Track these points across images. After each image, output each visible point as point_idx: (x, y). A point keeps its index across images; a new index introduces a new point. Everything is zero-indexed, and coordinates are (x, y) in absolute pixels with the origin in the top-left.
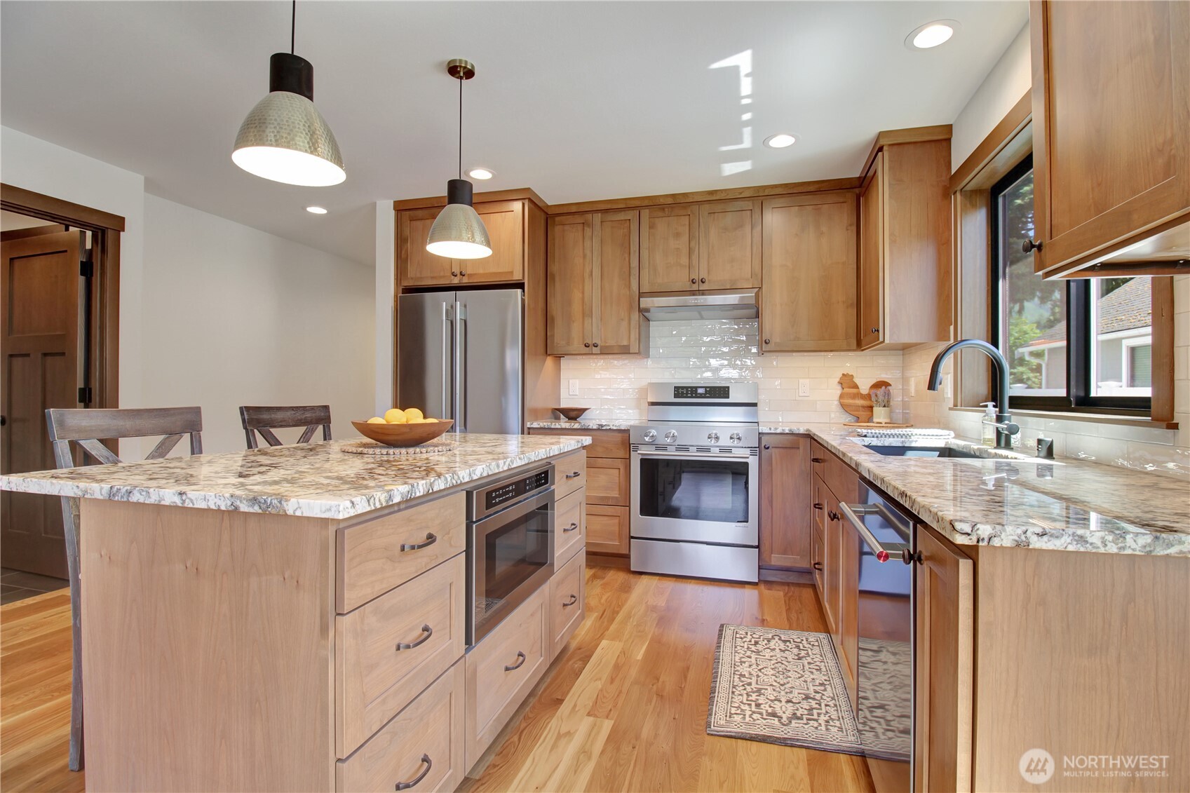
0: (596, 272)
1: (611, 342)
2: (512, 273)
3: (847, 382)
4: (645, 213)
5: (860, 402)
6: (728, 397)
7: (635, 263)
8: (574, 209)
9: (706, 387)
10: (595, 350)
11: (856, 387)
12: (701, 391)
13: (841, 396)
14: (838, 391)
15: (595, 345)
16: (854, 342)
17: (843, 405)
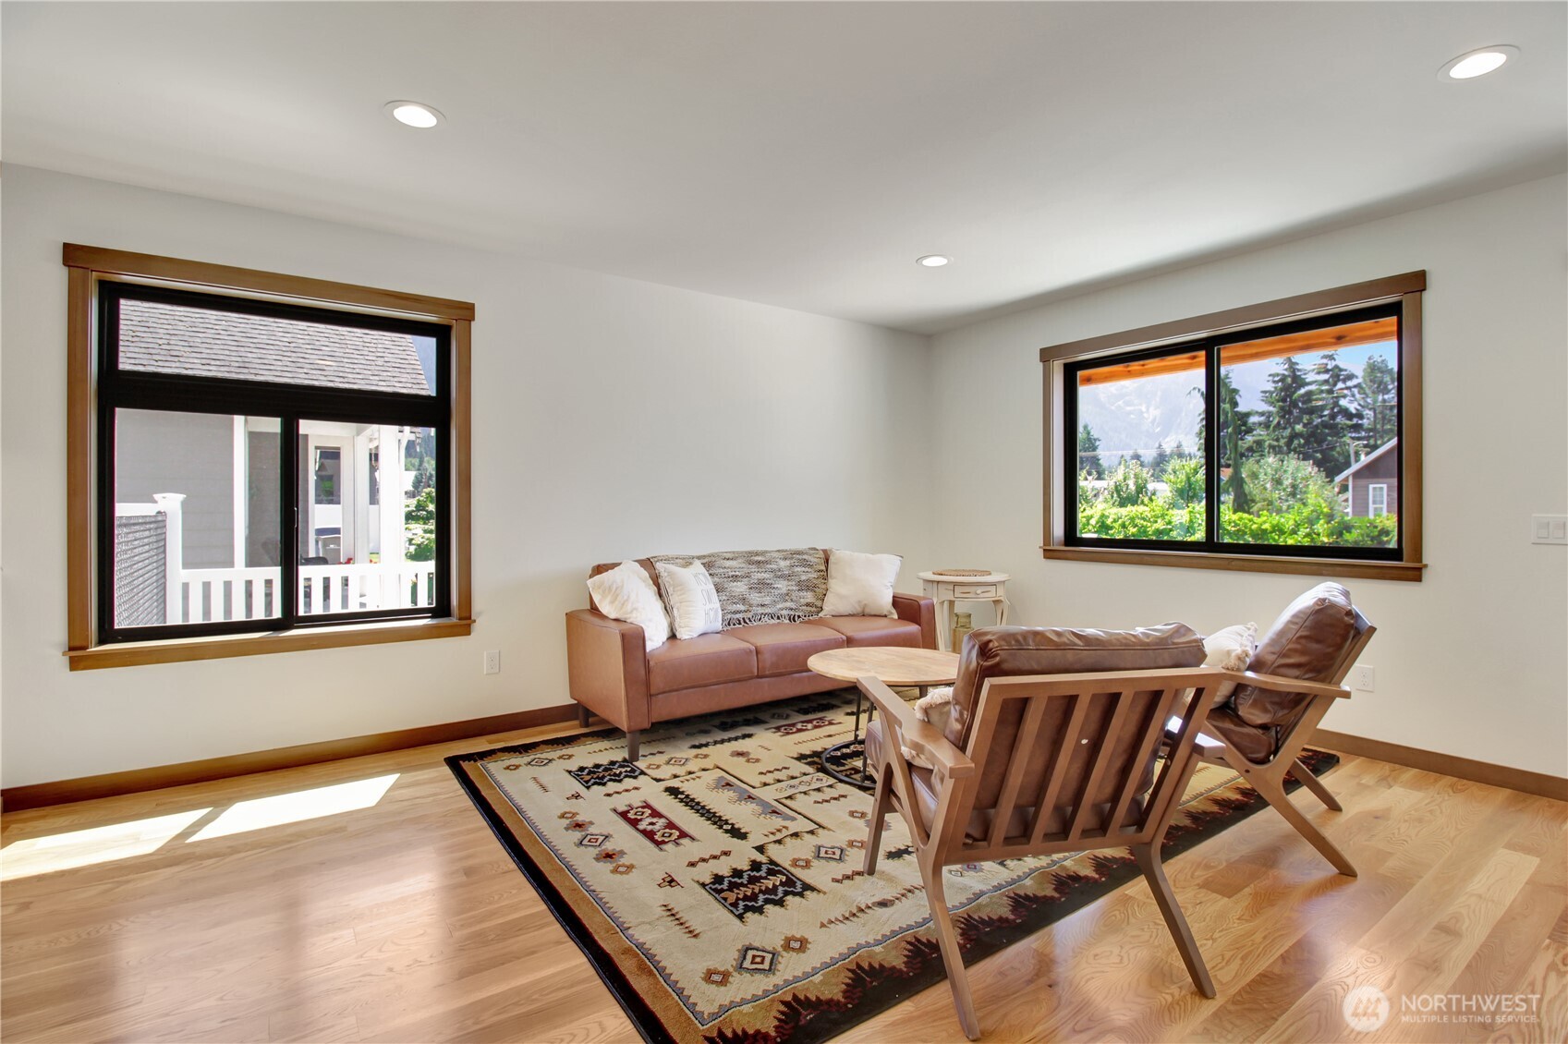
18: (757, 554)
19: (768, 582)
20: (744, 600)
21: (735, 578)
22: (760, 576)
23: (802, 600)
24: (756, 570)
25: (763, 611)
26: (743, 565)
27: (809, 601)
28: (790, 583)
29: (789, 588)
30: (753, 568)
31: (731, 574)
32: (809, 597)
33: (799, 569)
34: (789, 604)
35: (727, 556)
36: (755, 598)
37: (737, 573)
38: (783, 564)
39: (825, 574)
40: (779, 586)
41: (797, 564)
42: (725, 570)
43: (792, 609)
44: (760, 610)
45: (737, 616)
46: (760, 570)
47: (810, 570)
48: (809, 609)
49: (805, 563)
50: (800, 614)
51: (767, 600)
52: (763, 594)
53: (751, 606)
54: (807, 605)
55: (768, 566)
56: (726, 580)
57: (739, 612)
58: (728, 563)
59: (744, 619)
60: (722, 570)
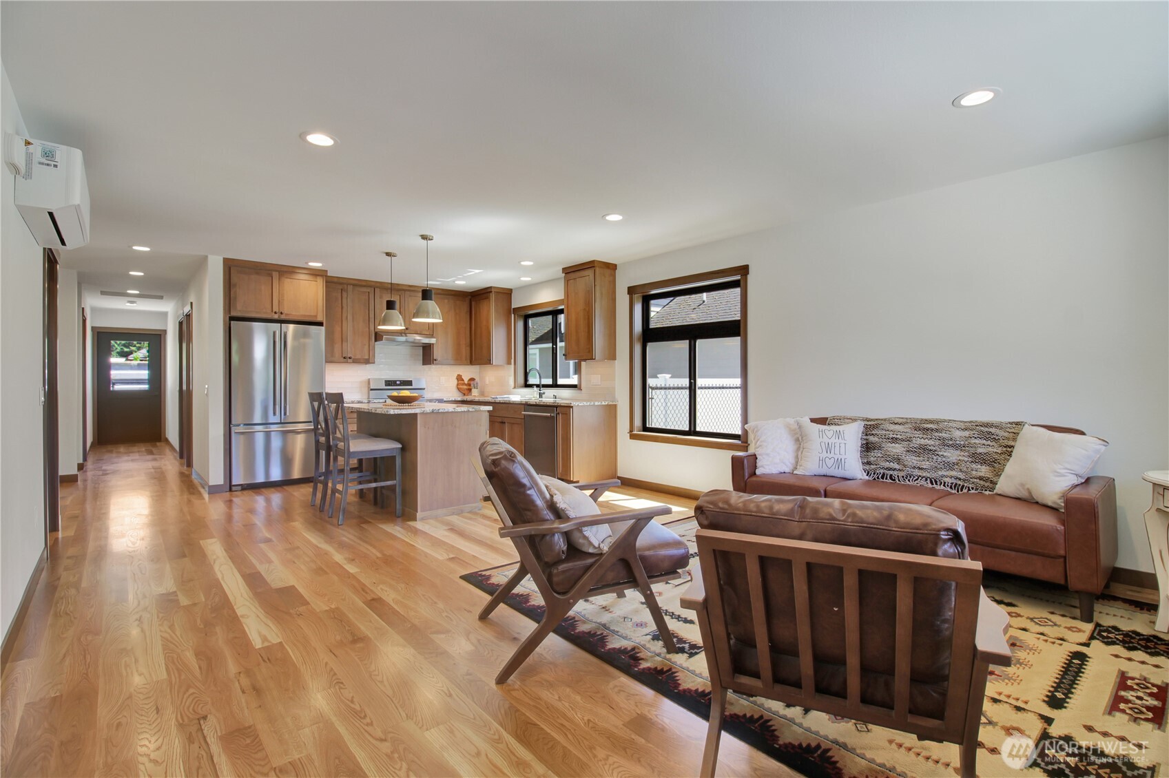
0: (350, 317)
1: (358, 356)
2: (316, 316)
3: (459, 378)
4: (377, 290)
5: (465, 387)
6: (412, 385)
7: (372, 315)
8: (336, 280)
9: (400, 381)
10: (349, 360)
11: (463, 380)
12: (398, 383)
13: (458, 385)
14: (456, 382)
15: (350, 358)
16: (469, 361)
17: (458, 389)
18: (931, 422)
19: (932, 448)
20: (898, 460)
21: (894, 440)
22: (923, 442)
23: (974, 472)
24: (921, 436)
25: (920, 474)
26: (908, 430)
27: (982, 474)
28: (962, 453)
29: (960, 458)
30: (918, 434)
31: (891, 436)
32: (984, 471)
33: (977, 441)
34: (954, 473)
35: (901, 421)
36: (912, 460)
37: (898, 436)
38: (958, 434)
39: (1008, 451)
40: (945, 454)
41: (976, 436)
42: (888, 432)
43: (960, 479)
44: (917, 472)
45: (891, 472)
46: (925, 436)
47: (993, 443)
48: (982, 482)
49: (989, 436)
50: (971, 486)
51: (926, 465)
52: (922, 458)
53: (905, 466)
54: (981, 478)
55: (936, 434)
56: (884, 440)
57: (895, 470)
58: (893, 427)
59: (898, 476)
60: (884, 432)
